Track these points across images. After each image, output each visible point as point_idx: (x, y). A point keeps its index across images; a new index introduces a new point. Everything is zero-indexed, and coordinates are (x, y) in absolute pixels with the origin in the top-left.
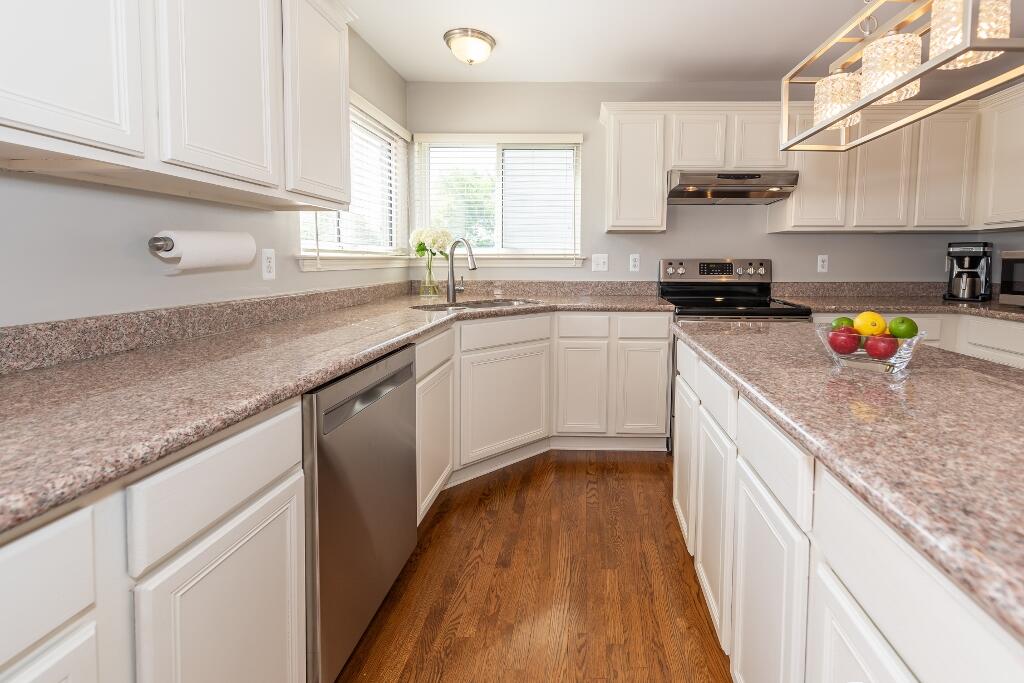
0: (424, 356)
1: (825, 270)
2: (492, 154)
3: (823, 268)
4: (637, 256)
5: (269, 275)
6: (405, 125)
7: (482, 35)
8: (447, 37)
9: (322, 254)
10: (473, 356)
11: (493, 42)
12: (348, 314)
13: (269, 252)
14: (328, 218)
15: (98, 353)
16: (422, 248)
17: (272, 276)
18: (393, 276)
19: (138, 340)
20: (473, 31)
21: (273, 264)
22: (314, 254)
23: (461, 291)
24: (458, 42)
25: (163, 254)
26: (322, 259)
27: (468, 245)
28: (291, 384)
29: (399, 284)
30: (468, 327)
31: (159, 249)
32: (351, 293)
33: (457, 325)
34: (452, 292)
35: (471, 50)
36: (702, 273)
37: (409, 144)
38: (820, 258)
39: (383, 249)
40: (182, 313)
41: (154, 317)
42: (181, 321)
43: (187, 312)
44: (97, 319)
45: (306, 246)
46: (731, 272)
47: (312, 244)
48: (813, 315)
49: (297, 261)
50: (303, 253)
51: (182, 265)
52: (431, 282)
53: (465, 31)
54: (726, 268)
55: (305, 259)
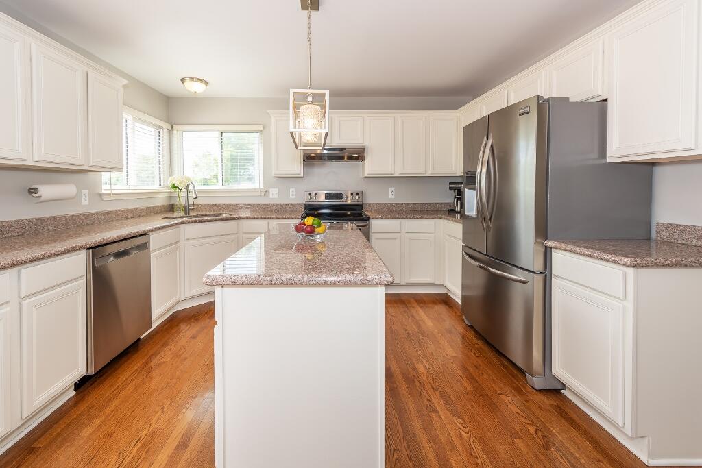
0: (154, 240)
1: (393, 197)
2: (217, 134)
3: (391, 195)
4: (294, 190)
5: (85, 202)
6: (168, 122)
7: (200, 80)
8: (183, 80)
9: (113, 192)
10: (192, 242)
11: (207, 83)
12: (129, 221)
13: (86, 192)
14: (115, 175)
15: (6, 236)
16: (174, 187)
17: (87, 203)
18: (160, 201)
19: (23, 231)
20: (197, 79)
21: (87, 197)
22: (110, 192)
23: (193, 209)
24: (188, 83)
25: (34, 195)
26: (113, 194)
27: (193, 185)
28: (80, 245)
29: (163, 206)
30: (188, 227)
31: (33, 193)
32: (132, 211)
33: (182, 226)
34: (187, 210)
35: (195, 88)
36: (326, 199)
37: (170, 131)
38: (391, 190)
39: (155, 187)
40: (42, 220)
41: (30, 221)
42: (42, 224)
43: (44, 220)
44: (7, 222)
45: (105, 189)
46: (341, 198)
47: (108, 187)
48: (370, 220)
49: (101, 195)
50: (103, 192)
51: (42, 199)
52: (180, 204)
53: (192, 79)
54: (339, 196)
55: (104, 194)
